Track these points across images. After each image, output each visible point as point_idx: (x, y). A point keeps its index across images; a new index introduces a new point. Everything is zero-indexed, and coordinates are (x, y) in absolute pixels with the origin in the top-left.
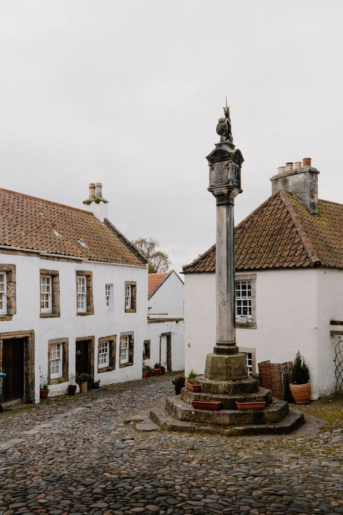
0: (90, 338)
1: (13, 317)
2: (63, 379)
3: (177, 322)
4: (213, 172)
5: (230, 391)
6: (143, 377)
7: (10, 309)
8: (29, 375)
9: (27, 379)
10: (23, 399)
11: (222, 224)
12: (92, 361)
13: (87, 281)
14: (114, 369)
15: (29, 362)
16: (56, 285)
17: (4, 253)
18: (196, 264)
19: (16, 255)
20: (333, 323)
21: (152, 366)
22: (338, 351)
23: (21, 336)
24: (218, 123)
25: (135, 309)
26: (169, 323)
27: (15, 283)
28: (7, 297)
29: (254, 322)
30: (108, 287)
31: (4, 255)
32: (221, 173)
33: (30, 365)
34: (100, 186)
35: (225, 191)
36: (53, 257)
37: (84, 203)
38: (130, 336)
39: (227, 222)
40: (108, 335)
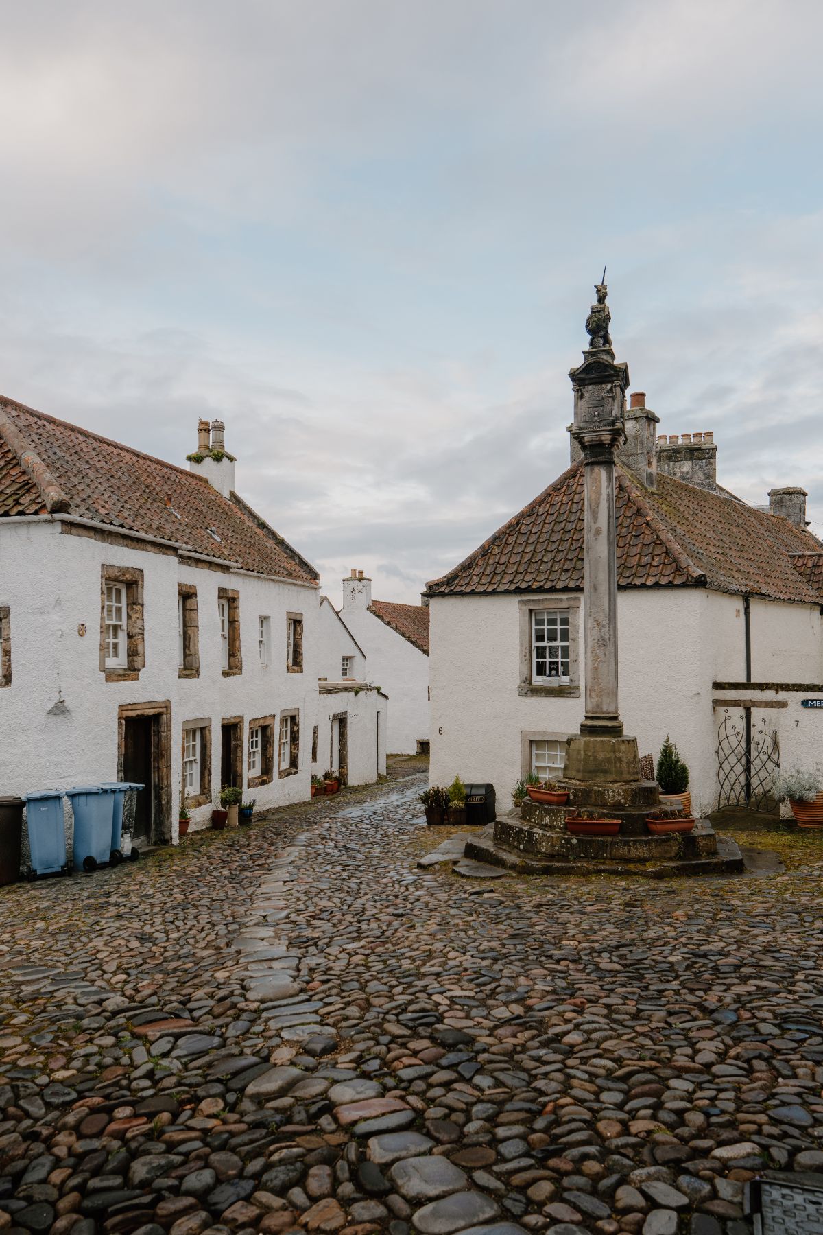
0: (237, 720)
1: (140, 673)
2: (202, 798)
3: (356, 693)
4: (583, 403)
5: (626, 800)
6: (314, 795)
7: (135, 658)
8: (162, 788)
9: (158, 797)
10: (148, 837)
11: (599, 499)
12: (238, 764)
13: (229, 608)
14: (271, 780)
15: (162, 763)
16: (193, 614)
17: (127, 546)
18: (451, 579)
19: (143, 550)
20: (717, 686)
21: (320, 775)
22: (723, 736)
23: (151, 712)
24: (589, 312)
25: (301, 666)
26: (345, 694)
27: (142, 605)
28: (128, 635)
29: (574, 684)
30: (263, 620)
31: (125, 549)
32: (599, 403)
33: (165, 770)
34: (219, 427)
35: (607, 438)
36: (189, 558)
37: (189, 459)
38: (293, 718)
39: (608, 495)
40: (264, 715)
